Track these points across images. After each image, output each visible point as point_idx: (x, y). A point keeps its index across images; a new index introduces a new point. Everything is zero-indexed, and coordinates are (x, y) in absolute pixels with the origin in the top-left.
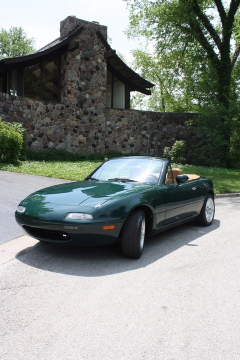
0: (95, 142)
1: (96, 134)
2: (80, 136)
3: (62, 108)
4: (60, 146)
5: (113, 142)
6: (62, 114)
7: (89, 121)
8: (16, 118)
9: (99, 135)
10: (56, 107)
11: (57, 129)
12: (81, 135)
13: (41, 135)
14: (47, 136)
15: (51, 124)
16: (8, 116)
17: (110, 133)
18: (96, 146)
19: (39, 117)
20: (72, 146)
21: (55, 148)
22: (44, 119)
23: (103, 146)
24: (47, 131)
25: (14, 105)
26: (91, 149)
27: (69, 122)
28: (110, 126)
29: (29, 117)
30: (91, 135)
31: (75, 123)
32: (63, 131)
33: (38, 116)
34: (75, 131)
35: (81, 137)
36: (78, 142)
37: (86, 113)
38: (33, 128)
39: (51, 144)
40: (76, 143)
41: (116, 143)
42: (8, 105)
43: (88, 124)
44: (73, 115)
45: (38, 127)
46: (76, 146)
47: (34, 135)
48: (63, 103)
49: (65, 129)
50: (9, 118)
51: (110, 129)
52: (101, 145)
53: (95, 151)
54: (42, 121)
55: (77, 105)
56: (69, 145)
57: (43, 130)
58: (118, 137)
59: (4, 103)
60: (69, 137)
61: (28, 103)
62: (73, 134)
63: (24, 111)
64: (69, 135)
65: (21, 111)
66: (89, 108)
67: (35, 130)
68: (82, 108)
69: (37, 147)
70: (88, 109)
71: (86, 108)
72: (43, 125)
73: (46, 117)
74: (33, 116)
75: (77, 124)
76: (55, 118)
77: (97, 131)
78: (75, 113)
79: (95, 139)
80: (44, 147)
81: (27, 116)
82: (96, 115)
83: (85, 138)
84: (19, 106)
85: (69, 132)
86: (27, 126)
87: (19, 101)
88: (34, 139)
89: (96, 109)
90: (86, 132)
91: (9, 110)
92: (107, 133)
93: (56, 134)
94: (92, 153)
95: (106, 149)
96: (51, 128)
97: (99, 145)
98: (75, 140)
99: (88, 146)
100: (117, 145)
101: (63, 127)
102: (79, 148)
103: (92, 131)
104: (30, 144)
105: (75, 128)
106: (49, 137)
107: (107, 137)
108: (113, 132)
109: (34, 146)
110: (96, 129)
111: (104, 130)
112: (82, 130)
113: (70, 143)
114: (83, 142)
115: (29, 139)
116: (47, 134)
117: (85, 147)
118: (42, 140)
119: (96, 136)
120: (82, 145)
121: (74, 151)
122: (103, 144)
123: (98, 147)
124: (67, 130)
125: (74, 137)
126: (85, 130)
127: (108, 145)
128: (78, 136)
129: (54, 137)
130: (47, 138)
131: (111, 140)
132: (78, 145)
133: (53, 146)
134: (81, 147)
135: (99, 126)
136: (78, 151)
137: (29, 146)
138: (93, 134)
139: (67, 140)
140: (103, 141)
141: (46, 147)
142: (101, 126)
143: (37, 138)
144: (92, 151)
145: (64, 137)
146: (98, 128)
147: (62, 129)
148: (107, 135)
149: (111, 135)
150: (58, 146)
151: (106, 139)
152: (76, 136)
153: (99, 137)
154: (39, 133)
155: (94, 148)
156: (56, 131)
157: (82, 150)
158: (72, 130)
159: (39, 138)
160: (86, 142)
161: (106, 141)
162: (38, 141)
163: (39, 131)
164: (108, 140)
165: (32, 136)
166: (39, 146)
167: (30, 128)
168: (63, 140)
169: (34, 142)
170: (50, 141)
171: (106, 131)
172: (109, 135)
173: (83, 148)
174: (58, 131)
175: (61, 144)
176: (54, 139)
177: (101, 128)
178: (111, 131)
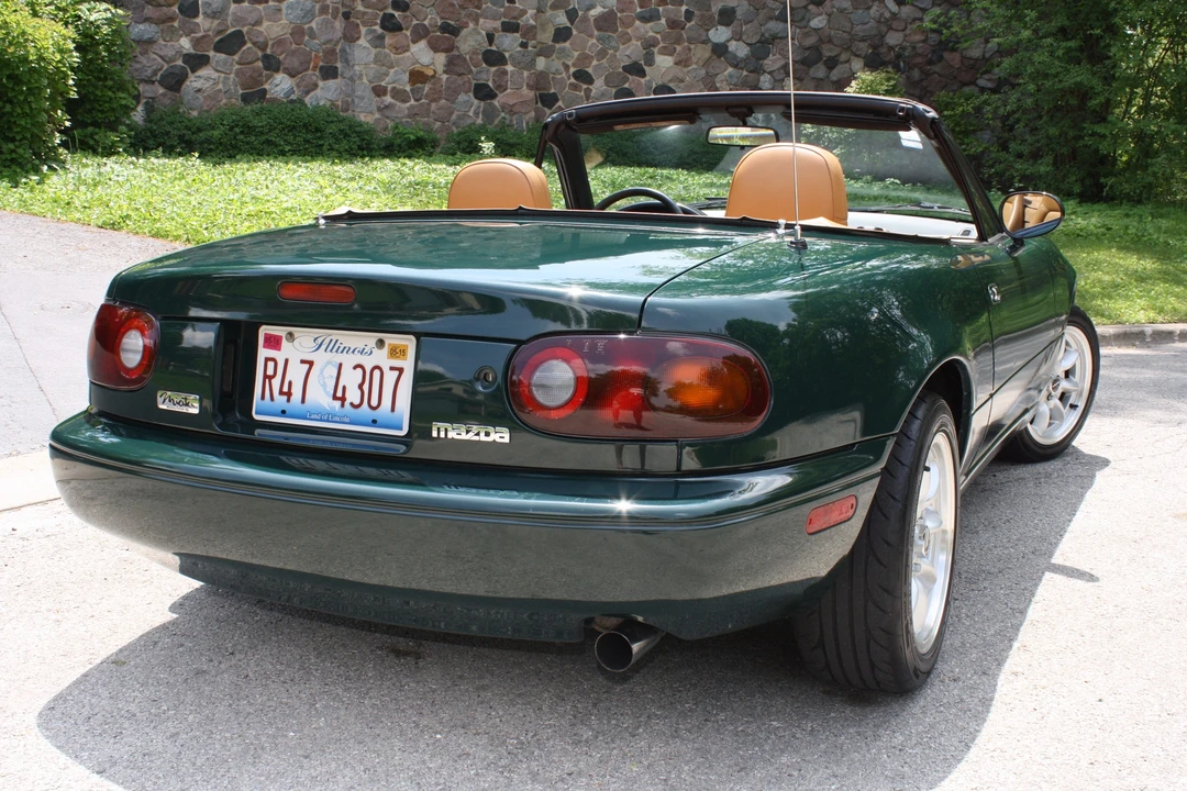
0: (488, 75)
1: (490, 38)
2: (414, 48)
4: (326, 93)
5: (575, 75)
9: (509, 43)
11: (310, 15)
12: (423, 44)
13: (230, 43)
14: (263, 47)
17: (562, 34)
18: (494, 96)
20: (379, 91)
21: (301, 101)
23: (527, 93)
24: (258, 23)
26: (469, 109)
28: (561, 2)
30: (470, 41)
32: (339, 24)
34: (390, 25)
35: (422, 54)
36: (406, 77)
38: (190, 9)
39: (281, 84)
40: (398, 78)
41: (589, 80)
45: (217, 5)
46: (399, 95)
47: (196, 43)
49: (347, 16)
51: (561, 19)
52: (516, 93)
53: (489, 115)
56: (363, 88)
57: (238, 20)
58: (602, 54)
60: (363, 51)
62: (381, 37)
64: (362, 42)
67: (200, 20)
69: (214, 96)
77: (498, 24)
79: (490, 63)
80: (246, 98)
83: (441, 58)
85: (363, 30)
88: (197, 61)
90: (445, 28)
92: (546, 36)
93: (307, 38)
94: (474, 124)
95: (546, 109)
96: (280, 10)
97: (506, 89)
98: (392, 67)
99: (456, 93)
100: (594, 91)
101: (340, 6)
102: (412, 102)
103: (471, 25)
104: (174, 81)
105: (390, 11)
106: (269, 51)
107: (547, 56)
108: (575, 32)
109: (199, 90)
110: (495, 18)
111: (532, 22)
112: (426, 22)
113: (370, 82)
114: (430, 73)
115: (172, 60)
116: (261, 39)
117: (440, 98)
118: (237, 67)
119: (494, 48)
120: (427, 89)
121: (387, 117)
122: (528, 85)
123: (504, 100)
124: (352, 19)
125: (387, 51)
126: (442, 18)
127: (552, 91)
128: (408, 46)
129: (294, 53)
130: (260, 54)
131: (567, 67)
132: (408, 88)
133: (294, 92)
134: (420, 99)
135: (507, 4)
136: (409, 116)
137: (170, 94)
138: (479, 38)
139: (356, 67)
140: (526, 74)
141: (254, 95)
142: (517, 5)
143: (211, 53)
144: (476, 114)
145: (343, 50)
146: (502, 10)
147: (335, 17)
148: (550, 43)
149: (567, 44)
150: (318, 92)
151: (541, 63)
152: (397, 49)
153: (507, 55)
154: (219, 32)
155: (482, 104)
156: (306, 27)
157: (428, 110)
158: (379, 21)
159: (223, 56)
160: (445, 77)
161: (542, 72)
162: (217, 71)
163: (219, 24)
164: (553, 70)
165: (185, 44)
166: (220, 91)
167: (175, 9)
168: (336, 68)
169: (199, 73)
170: (277, 71)
171: (543, 26)
172: (557, 46)
173: (431, 101)
174: (314, 25)
175: (331, 83)
176: (295, 59)
177: (516, 13)
178: (569, 25)
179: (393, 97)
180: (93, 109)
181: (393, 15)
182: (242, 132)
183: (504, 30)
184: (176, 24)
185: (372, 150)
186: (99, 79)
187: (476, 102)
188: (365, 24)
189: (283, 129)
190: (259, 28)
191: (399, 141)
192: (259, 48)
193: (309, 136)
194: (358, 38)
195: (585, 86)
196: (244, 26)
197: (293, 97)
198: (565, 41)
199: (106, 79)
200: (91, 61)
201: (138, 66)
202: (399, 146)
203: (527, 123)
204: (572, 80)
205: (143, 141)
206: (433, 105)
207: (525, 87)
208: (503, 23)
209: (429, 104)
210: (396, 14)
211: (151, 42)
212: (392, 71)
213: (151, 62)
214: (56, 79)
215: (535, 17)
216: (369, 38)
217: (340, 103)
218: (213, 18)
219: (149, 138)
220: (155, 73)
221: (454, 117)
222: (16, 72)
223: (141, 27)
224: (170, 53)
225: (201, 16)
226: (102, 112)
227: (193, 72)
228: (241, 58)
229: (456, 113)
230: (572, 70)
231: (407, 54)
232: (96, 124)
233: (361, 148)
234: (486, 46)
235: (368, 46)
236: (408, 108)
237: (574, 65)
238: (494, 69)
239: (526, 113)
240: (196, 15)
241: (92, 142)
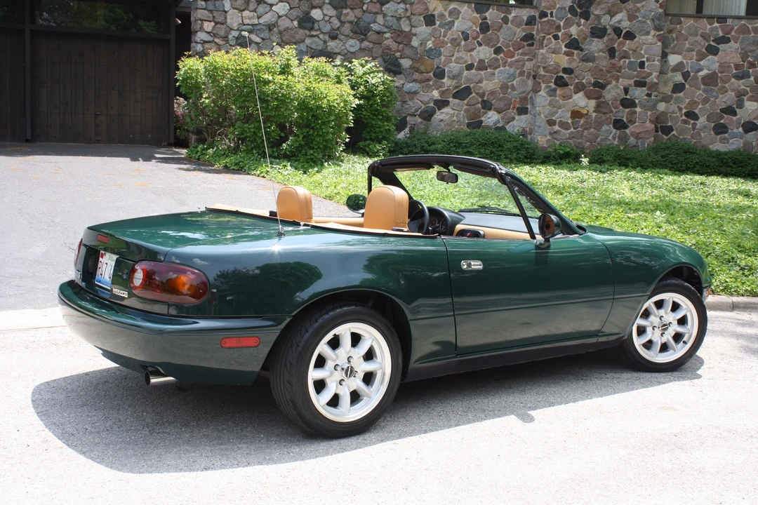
0: (624, 114)
1: (626, 90)
2: (575, 97)
3: (531, 21)
4: (518, 124)
5: (687, 114)
6: (529, 38)
7: (607, 55)
8: (390, 49)
9: (639, 94)
10: (510, 17)
11: (512, 77)
12: (581, 94)
13: (462, 94)
14: (482, 95)
15: (494, 65)
16: (366, 44)
17: (678, 88)
18: (626, 127)
19: (459, 45)
20: (551, 123)
21: (503, 128)
22: (472, 50)
23: (649, 126)
24: (480, 81)
25: (385, 15)
26: (610, 135)
27: (544, 58)
28: (679, 67)
29: (430, 44)
30: (612, 93)
31: (564, 61)
32: (530, 82)
33: (455, 42)
34: (561, 83)
35: (580, 100)
36: (569, 114)
37: (598, 32)
38: (440, 74)
39: (491, 118)
40: (564, 115)
41: (696, 117)
42: (367, 18)
43: (604, 61)
44: (556, 37)
45: (455, 72)
46: (564, 125)
47: (442, 93)
48: (536, 8)
49: (534, 77)
50: (370, 50)
51: (679, 78)
52: (642, 124)
53: (623, 139)
54: (468, 57)
55: (572, 10)
56: (541, 120)
57: (468, 80)
58: (706, 101)
59: (358, 12)
60: (542, 98)
61: (427, 9)
62: (555, 90)
63: (414, 31)
64: (542, 93)
65: (407, 29)
66: (608, 17)
67: (444, 81)
68: (587, 19)
69: (451, 124)
70: (605, 20)
71: (598, 17)
72: (469, 67)
73: (480, 45)
74: (439, 44)
75: (570, 62)
76: (508, 46)
77: (632, 82)
78: (566, 34)
79: (625, 106)
80: (470, 126)
81: (423, 43)
82: (630, 36)
83: (593, 103)
84: (399, 19)
85: (543, 86)
86: (422, 68)
87: (402, 5)
88: (442, 104)
89: (631, 17)
90: (596, 84)
91: (368, 29)
92: (667, 90)
93: (510, 90)
94: (612, 144)
95: (664, 136)
96: (494, 74)
97: (635, 123)
98: (560, 108)
99: (601, 124)
100: (699, 125)
101: (532, 71)
102: (572, 130)
103: (614, 83)
104: (428, 115)
105: (561, 74)
106: (485, 98)
107: (667, 102)
108: (687, 86)
109: (442, 120)
110: (630, 78)
111: (655, 80)
112: (584, 81)
113: (545, 117)
114: (585, 112)
115: (427, 103)
116: (481, 92)
117: (590, 128)
118: (466, 107)
119: (628, 97)
120: (582, 122)
121: (555, 139)
122: (650, 121)
123: (633, 130)
124: (537, 79)
125: (557, 98)
126: (594, 78)
127: (670, 124)
128: (572, 95)
129: (501, 99)
130: (480, 100)
131: (680, 109)
132: (570, 121)
133: (499, 122)
134: (577, 128)
135: (639, 69)
136: (570, 138)
137: (425, 122)
138: (618, 90)
139: (537, 108)
140: (649, 113)
141: (476, 124)
142: (646, 70)
143: (451, 99)
144: (614, 138)
145: (531, 98)
146: (635, 73)
147: (528, 78)
148: (670, 93)
149: (681, 94)
150: (515, 122)
151: (662, 107)
152: (564, 98)
153: (637, 101)
154: (456, 87)
155: (618, 132)
156: (510, 84)
157: (582, 134)
158: (553, 81)
159: (457, 101)
160: (594, 114)
161: (663, 112)
162: (454, 109)
163: (456, 83)
164: (671, 111)
165: (436, 94)
166: (454, 121)
167: (431, 74)
168: (527, 108)
169: (443, 110)
170: (490, 109)
171: (665, 83)
172: (675, 95)
173: (585, 129)
174: (515, 82)
175: (523, 117)
176: (501, 103)
177: (644, 75)
178: (683, 82)
179: (560, 126)
180: (371, 131)
181: (563, 77)
182: (455, 146)
183: (635, 86)
184: (431, 83)
185: (533, 159)
186: (374, 115)
187: (614, 130)
188: (544, 82)
189: (479, 145)
190: (480, 85)
191: (554, 154)
192: (480, 96)
193: (494, 150)
194: (540, 91)
195: (692, 122)
196: (471, 83)
197: (499, 125)
198: (680, 92)
201: (407, 106)
202: (554, 157)
203: (648, 145)
204: (684, 117)
205: (401, 149)
206: (586, 132)
207: (648, 122)
208: (635, 82)
209: (583, 131)
210: (565, 76)
211: (416, 93)
212: (560, 111)
213: (415, 104)
214: (340, 117)
215: (658, 77)
216: (547, 90)
217: (528, 129)
218: (453, 79)
219: (405, 147)
220: (417, 110)
221: (599, 140)
223: (411, 85)
224: (426, 99)
225: (446, 78)
226: (375, 133)
227: (439, 110)
228: (468, 102)
229: (600, 137)
230: (684, 111)
231: (571, 100)
232: (372, 140)
233: (526, 157)
234: (623, 96)
235: (545, 95)
236: (569, 133)
237: (685, 108)
238: (627, 110)
239: (648, 138)
240: (443, 78)
241: (367, 149)
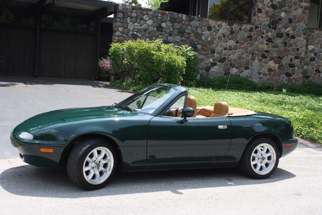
0: (290, 70)
1: (291, 60)
2: (270, 62)
3: (251, 30)
4: (245, 73)
5: (315, 71)
6: (250, 37)
7: (283, 45)
8: (193, 41)
9: (296, 62)
10: (243, 28)
11: (243, 53)
12: (272, 61)
13: (222, 60)
14: (230, 61)
15: (236, 48)
16: (183, 38)
17: (312, 59)
18: (291, 76)
19: (221, 39)
20: (259, 73)
22: (227, 42)
23: (301, 75)
24: (230, 55)
25: (191, 26)
26: (284, 79)
27: (257, 46)
28: (313, 50)
29: (209, 39)
30: (285, 61)
31: (265, 47)
32: (250, 56)
33: (220, 38)
34: (264, 56)
35: (272, 64)
36: (267, 70)
37: (280, 35)
38: (213, 52)
39: (234, 71)
40: (265, 70)
41: (320, 72)
42: (184, 27)
43: (282, 48)
44: (262, 37)
45: (220, 51)
46: (265, 75)
47: (214, 60)
48: (253, 24)
49: (252, 54)
50: (185, 41)
51: (312, 55)
52: (298, 75)
53: (289, 81)
54: (225, 45)
55: (269, 26)
56: (255, 72)
57: (225, 55)
59: (180, 25)
60: (256, 63)
61: (208, 24)
62: (261, 60)
63: (203, 33)
64: (256, 61)
65: (200, 32)
66: (284, 29)
67: (215, 54)
68: (275, 30)
69: (217, 73)
70: (283, 30)
71: (280, 29)
72: (225, 49)
73: (230, 40)
74: (213, 39)
75: (268, 48)
76: (241, 40)
77: (293, 57)
78: (266, 36)
80: (225, 74)
81: (206, 38)
82: (293, 37)
83: (277, 65)
84: (197, 28)
85: (256, 58)
86: (206, 49)
87: (198, 22)
88: (214, 64)
89: (294, 29)
90: (279, 57)
91: (185, 32)
92: (308, 60)
93: (242, 59)
94: (284, 83)
95: (306, 80)
96: (235, 52)
97: (295, 74)
98: (263, 67)
99: (281, 74)
100: (321, 75)
101: (251, 51)
102: (268, 76)
103: (286, 57)
104: (208, 69)
105: (264, 53)
106: (232, 62)
107: (308, 65)
108: (316, 59)
109: (214, 72)
110: (293, 55)
111: (303, 56)
112: (273, 56)
113: (257, 71)
114: (274, 69)
115: (207, 64)
116: (230, 59)
117: (276, 76)
118: (223, 66)
119: (292, 63)
120: (272, 73)
121: (261, 80)
122: (301, 73)
123: (294, 77)
124: (254, 55)
125: (262, 63)
126: (278, 55)
127: (308, 75)
128: (268, 62)
129: (238, 63)
130: (229, 63)
131: (313, 69)
132: (267, 73)
133: (237, 73)
134: (270, 76)
135: (296, 51)
136: (267, 80)
137: (206, 72)
138: (288, 60)
139: (254, 67)
140: (301, 70)
141: (227, 73)
142: (299, 52)
143: (217, 63)
144: (286, 80)
145: (251, 62)
146: (295, 53)
147: (249, 54)
148: (309, 62)
149: (314, 62)
150: (244, 73)
151: (306, 67)
152: (265, 63)
153: (296, 65)
154: (220, 57)
155: (288, 78)
156: (242, 56)
157: (273, 79)
158: (261, 55)
159: (220, 63)
160: (278, 70)
161: (306, 70)
162: (218, 67)
163: (220, 56)
164: (309, 69)
165: (211, 60)
166: (219, 72)
167: (210, 52)
168: (249, 67)
169: (214, 67)
170: (233, 67)
171: (307, 57)
172: (311, 62)
173: (273, 76)
174: (244, 56)
175: (247, 71)
176: (238, 64)
177: (299, 54)
178: (314, 57)
179: (263, 75)
180: (188, 76)
181: (265, 54)
182: (223, 83)
183: (295, 58)
184: (209, 55)
185: (255, 89)
186: (190, 69)
187: (286, 77)
188: (257, 56)
189: (233, 83)
190: (230, 57)
191: (263, 87)
192: (229, 61)
193: (240, 85)
194: (255, 60)
195: (318, 74)
196: (226, 56)
197: (237, 74)
198: (313, 61)
199: (192, 69)
200: (189, 65)
201: (199, 65)
202: (263, 88)
203: (300, 83)
204: (315, 72)
205: (199, 84)
206: (274, 78)
207: (300, 74)
208: (295, 56)
209: (273, 77)
210: (266, 54)
211: (203, 60)
212: (263, 68)
213: (202, 65)
214: (181, 70)
215: (304, 55)
216: (258, 59)
217: (249, 76)
218: (219, 54)
219: (200, 83)
220: (203, 67)
221: (279, 81)
222: (173, 68)
223: (201, 56)
224: (207, 62)
225: (216, 53)
226: (190, 77)
227: (212, 67)
228: (224, 64)
229: (280, 80)
230: (315, 69)
231: (268, 64)
232: (188, 79)
233: (252, 88)
234: (290, 62)
235: (257, 61)
236: (267, 78)
237: (315, 68)
238: (292, 68)
239: (300, 81)
240: (215, 53)
241: (187, 84)
